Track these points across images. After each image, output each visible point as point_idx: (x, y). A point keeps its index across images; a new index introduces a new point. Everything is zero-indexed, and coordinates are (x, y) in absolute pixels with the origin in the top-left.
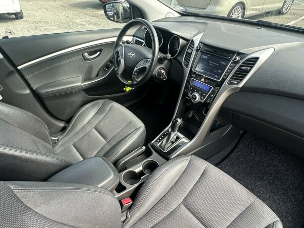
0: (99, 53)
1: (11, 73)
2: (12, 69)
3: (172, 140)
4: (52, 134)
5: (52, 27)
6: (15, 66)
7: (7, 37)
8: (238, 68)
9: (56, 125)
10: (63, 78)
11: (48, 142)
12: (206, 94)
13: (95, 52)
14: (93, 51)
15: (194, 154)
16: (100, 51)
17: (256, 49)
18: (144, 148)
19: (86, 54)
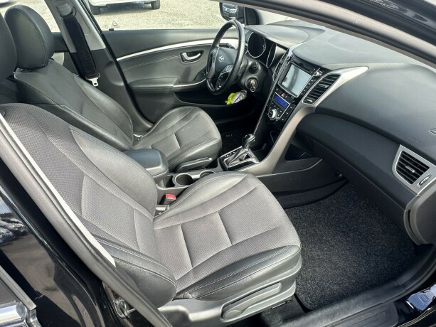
0: (199, 55)
1: (110, 63)
2: (111, 59)
3: (241, 157)
4: (135, 131)
5: (187, 22)
6: (115, 58)
7: (112, 30)
8: (317, 85)
9: (144, 125)
10: (158, 77)
11: (130, 137)
12: (283, 111)
13: (195, 54)
14: (193, 51)
15: (260, 179)
16: (202, 52)
17: (344, 65)
18: (210, 159)
19: (185, 54)
